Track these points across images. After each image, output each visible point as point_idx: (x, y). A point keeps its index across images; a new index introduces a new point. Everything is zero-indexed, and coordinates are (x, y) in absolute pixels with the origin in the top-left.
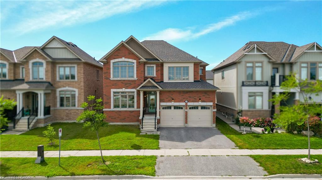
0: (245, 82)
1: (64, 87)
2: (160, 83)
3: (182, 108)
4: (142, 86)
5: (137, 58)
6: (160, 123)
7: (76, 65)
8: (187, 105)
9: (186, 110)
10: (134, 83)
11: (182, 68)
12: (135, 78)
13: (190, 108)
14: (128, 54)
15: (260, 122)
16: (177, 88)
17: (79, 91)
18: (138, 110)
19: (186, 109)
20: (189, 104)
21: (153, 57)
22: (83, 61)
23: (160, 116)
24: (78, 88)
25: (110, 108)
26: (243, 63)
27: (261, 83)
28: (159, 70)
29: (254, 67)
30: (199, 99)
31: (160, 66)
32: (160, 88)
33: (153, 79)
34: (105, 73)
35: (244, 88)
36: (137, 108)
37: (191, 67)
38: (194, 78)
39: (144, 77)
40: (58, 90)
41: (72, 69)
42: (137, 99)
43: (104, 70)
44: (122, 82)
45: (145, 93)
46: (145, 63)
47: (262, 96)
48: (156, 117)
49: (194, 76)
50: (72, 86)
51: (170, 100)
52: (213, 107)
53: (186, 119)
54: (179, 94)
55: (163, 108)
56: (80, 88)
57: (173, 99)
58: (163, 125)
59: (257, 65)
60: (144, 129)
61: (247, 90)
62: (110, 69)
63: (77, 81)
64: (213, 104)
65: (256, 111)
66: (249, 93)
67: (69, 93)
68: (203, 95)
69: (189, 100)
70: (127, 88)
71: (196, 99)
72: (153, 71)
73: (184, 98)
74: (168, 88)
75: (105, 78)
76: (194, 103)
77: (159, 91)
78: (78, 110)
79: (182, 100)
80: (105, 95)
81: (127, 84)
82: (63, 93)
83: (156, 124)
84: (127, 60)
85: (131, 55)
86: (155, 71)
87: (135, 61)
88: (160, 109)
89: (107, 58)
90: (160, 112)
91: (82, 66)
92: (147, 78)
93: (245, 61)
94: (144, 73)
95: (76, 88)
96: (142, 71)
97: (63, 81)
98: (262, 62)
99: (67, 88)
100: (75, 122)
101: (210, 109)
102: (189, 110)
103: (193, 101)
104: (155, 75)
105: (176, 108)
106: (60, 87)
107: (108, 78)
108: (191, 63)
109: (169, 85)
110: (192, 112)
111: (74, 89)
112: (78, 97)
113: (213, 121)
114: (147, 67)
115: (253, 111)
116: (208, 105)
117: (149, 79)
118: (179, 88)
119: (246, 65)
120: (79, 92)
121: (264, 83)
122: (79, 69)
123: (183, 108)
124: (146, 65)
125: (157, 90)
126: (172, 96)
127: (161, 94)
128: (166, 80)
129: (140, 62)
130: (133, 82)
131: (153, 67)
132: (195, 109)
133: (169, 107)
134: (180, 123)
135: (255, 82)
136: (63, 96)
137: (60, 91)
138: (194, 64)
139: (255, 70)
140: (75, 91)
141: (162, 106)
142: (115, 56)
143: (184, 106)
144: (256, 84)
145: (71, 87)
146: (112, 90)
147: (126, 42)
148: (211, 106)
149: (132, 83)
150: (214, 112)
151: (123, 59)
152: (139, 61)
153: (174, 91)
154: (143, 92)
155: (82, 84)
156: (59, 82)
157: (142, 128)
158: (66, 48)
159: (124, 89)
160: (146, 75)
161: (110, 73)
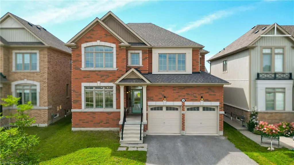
0: (261, 74)
1: (21, 79)
2: (147, 75)
3: (177, 109)
4: (123, 79)
5: (117, 41)
6: (147, 129)
7: (37, 51)
8: (184, 106)
9: (183, 112)
10: (113, 75)
11: (177, 55)
12: (115, 68)
13: (188, 109)
14: (105, 36)
15: (283, 128)
16: (170, 82)
17: (40, 84)
18: (118, 110)
19: (183, 110)
20: (187, 103)
21: (138, 41)
22: (46, 45)
23: (147, 120)
24: (40, 81)
25: (81, 109)
26: (258, 49)
27: (282, 76)
28: (146, 58)
29: (273, 54)
30: (200, 96)
31: (148, 52)
32: (148, 82)
33: (139, 69)
34: (74, 61)
35: (259, 82)
36: (117, 109)
37: (189, 54)
38: (193, 69)
39: (127, 66)
40: (14, 84)
41: (33, 56)
42: (116, 96)
43: (73, 58)
44: (96, 74)
45: (127, 89)
46: (127, 49)
47: (284, 93)
48: (142, 121)
49: (193, 65)
50: (32, 78)
51: (161, 98)
52: (220, 108)
53: (182, 124)
54: (173, 90)
55: (152, 109)
56: (43, 81)
57: (165, 97)
58: (151, 132)
59: (277, 51)
60: (124, 140)
61: (263, 85)
62: (81, 55)
63: (40, 72)
64: (220, 104)
65: (276, 113)
66: (266, 88)
67: (28, 87)
68: (207, 91)
69: (186, 98)
70: (103, 81)
71: (197, 97)
72: (138, 59)
73: (179, 96)
74: (158, 82)
75: (74, 68)
76: (194, 102)
77: (146, 86)
78: (40, 110)
79: (177, 98)
80: (74, 91)
81: (103, 76)
82: (21, 87)
83: (142, 132)
84: (103, 43)
85: (109, 37)
86: (141, 60)
87: (114, 46)
88: (147, 110)
89: (76, 41)
90: (147, 114)
91: (46, 52)
92: (130, 68)
93: (261, 47)
94: (127, 62)
95: (37, 81)
96: (123, 59)
97: (21, 72)
98: (283, 48)
99: (25, 81)
100: (36, 126)
101: (215, 110)
102: (186, 112)
103: (192, 100)
104: (141, 64)
105: (169, 108)
106: (15, 80)
107: (78, 68)
108: (188, 49)
109: (159, 78)
110: (190, 115)
111: (35, 83)
112: (40, 93)
113: (220, 128)
114: (131, 53)
115: (271, 113)
116: (212, 105)
117: (133, 69)
118: (173, 82)
119: (261, 51)
120: (41, 87)
121: (287, 76)
122: (42, 56)
123: (179, 109)
124: (130, 52)
125: (144, 85)
126: (163, 93)
127: (149, 90)
128: (155, 70)
129: (120, 47)
130: (111, 73)
131: (138, 54)
132: (195, 110)
133: (160, 108)
134: (174, 130)
135: (275, 74)
136: (21, 91)
137: (16, 85)
138: (192, 50)
139: (274, 59)
140: (36, 85)
141: (149, 106)
142: (87, 38)
143: (180, 106)
144: (275, 77)
145: (30, 80)
146: (84, 85)
147: (102, 20)
148: (217, 106)
149: (109, 75)
150: (221, 115)
151: (98, 43)
152: (119, 45)
153: (166, 86)
154: (123, 86)
155: (46, 76)
156: (15, 73)
157: (122, 139)
158: (24, 29)
159: (99, 82)
160: (130, 64)
161: (81, 61)
